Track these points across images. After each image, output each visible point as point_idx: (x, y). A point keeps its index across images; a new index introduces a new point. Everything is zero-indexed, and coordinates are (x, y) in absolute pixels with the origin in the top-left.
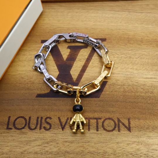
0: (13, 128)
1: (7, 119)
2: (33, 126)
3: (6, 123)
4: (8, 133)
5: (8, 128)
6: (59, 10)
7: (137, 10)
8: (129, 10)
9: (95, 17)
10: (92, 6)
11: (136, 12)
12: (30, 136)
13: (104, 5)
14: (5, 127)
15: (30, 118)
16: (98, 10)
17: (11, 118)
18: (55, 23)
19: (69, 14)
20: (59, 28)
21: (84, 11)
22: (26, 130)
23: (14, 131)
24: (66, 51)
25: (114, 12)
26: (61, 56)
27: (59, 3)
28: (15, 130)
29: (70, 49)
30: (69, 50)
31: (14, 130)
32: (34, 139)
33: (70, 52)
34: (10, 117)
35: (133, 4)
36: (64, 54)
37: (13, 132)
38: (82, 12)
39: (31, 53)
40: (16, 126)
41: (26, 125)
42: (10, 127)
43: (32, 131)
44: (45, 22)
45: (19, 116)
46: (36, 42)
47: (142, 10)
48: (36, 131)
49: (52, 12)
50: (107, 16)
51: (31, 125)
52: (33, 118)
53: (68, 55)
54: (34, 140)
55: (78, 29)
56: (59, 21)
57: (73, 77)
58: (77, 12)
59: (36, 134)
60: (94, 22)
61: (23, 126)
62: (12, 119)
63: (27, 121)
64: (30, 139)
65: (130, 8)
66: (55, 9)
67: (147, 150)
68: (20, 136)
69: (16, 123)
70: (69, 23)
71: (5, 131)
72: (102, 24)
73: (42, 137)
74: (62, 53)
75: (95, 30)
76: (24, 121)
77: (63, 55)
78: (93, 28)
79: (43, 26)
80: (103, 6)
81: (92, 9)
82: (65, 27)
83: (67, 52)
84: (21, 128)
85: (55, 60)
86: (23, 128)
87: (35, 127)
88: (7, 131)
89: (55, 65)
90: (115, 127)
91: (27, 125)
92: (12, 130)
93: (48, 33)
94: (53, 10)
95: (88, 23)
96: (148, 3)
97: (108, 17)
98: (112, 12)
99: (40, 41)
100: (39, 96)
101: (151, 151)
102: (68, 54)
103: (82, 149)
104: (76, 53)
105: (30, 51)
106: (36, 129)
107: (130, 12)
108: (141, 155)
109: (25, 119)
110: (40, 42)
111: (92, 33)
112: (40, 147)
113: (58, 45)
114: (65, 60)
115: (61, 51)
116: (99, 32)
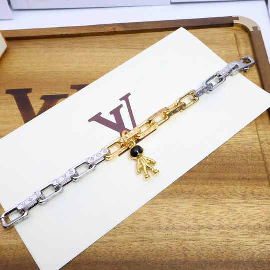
6: (33, 49)
7: (136, 46)
8: (127, 46)
9: (81, 57)
10: (78, 43)
11: (136, 49)
13: (94, 40)
16: (86, 48)
18: (27, 67)
19: (47, 54)
21: (67, 49)
24: (39, 103)
25: (107, 49)
26: (32, 109)
27: (34, 40)
29: (44, 100)
30: (43, 102)
33: (44, 104)
35: (133, 38)
36: (36, 107)
38: (64, 52)
44: (13, 66)
47: (143, 46)
49: (24, 52)
50: (97, 54)
53: (41, 108)
55: (57, 74)
56: (32, 64)
58: (57, 52)
60: (79, 64)
65: (128, 44)
66: (28, 48)
67: (133, 221)
70: (46, 66)
72: (90, 65)
74: (33, 106)
75: (79, 74)
77: (34, 108)
78: (76, 72)
79: (10, 72)
80: (93, 42)
81: (78, 47)
82: (40, 71)
93: (17, 80)
94: (25, 50)
95: (71, 65)
96: (153, 36)
97: (99, 57)
98: (104, 50)
99: (5, 92)
101: (138, 222)
102: (41, 106)
107: (128, 49)
108: (125, 227)
111: (75, 78)
113: (29, 95)
114: (37, 115)
115: (32, 103)
116: (85, 76)
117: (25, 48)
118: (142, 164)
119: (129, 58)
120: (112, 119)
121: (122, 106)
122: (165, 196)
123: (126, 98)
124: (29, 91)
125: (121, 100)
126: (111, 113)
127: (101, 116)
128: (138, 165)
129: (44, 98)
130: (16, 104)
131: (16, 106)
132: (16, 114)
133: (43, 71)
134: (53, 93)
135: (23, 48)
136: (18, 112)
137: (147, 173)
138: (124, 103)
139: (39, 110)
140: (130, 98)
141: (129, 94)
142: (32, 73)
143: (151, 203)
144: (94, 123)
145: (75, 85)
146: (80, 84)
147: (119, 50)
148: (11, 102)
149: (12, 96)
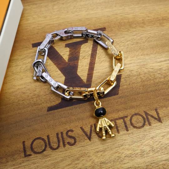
0: (32, 153)
1: (22, 146)
2: (55, 145)
3: (22, 150)
4: (28, 160)
5: (26, 156)
6: (41, 4)
9: (85, 5)
12: (55, 157)
14: (23, 155)
15: (48, 137)
17: (26, 143)
18: (41, 21)
19: (55, 7)
20: (49, 26)
22: (48, 151)
23: (35, 157)
28: (36, 155)
29: (69, 47)
30: (68, 49)
31: (34, 155)
32: (62, 159)
33: (70, 51)
34: (24, 142)
36: (64, 55)
37: (33, 159)
38: (69, 3)
39: (24, 62)
40: (35, 150)
41: (46, 146)
42: (28, 153)
43: (56, 151)
44: (29, 22)
45: (35, 138)
46: (26, 47)
48: (60, 149)
49: (34, 8)
51: (52, 144)
52: (52, 136)
53: (68, 55)
54: (62, 161)
55: (71, 23)
56: (45, 18)
57: (82, 78)
58: (63, 4)
59: (61, 153)
60: (86, 12)
61: (44, 148)
62: (28, 144)
63: (45, 141)
64: (57, 161)
66: (36, 4)
68: (44, 160)
69: (33, 147)
70: (58, 18)
71: (23, 159)
72: (95, 11)
73: (70, 154)
74: (61, 54)
75: (90, 20)
76: (43, 143)
77: (63, 56)
78: (87, 19)
79: (29, 27)
82: (55, 23)
83: (66, 52)
84: (41, 151)
85: (55, 64)
86: (44, 150)
87: (57, 146)
88: (26, 159)
89: (58, 69)
90: (145, 122)
91: (48, 145)
92: (32, 156)
93: (37, 34)
94: (35, 6)
95: (80, 13)
97: (100, 3)
99: (31, 45)
100: (50, 109)
102: (68, 53)
103: (117, 155)
104: (77, 51)
105: (22, 59)
106: (60, 148)
109: (43, 139)
110: (32, 47)
111: (88, 24)
112: (71, 166)
114: (67, 61)
115: (59, 52)
116: (96, 21)
133: (58, 22)
135: (32, 4)
139: (68, 57)
142: (48, 25)
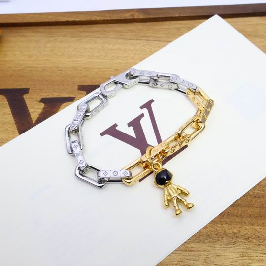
6: (32, 38)
7: (161, 37)
8: (148, 37)
9: (91, 49)
10: (88, 32)
11: (159, 41)
13: (108, 29)
16: (98, 38)
18: (23, 60)
19: (49, 45)
20: (30, 69)
21: (74, 39)
24: (38, 107)
25: (123, 40)
26: (29, 115)
29: (44, 103)
30: (42, 106)
33: (44, 109)
35: (156, 27)
36: (33, 112)
38: (70, 42)
44: (7, 59)
47: (169, 38)
49: (21, 42)
50: (110, 47)
53: (39, 113)
55: (61, 70)
56: (30, 57)
58: (61, 42)
60: (88, 58)
65: (149, 35)
66: (25, 37)
70: (47, 60)
72: (102, 60)
74: (30, 110)
75: (88, 71)
77: (31, 114)
78: (85, 68)
79: (3, 66)
80: (105, 31)
81: (87, 37)
82: (39, 66)
83: (39, 109)
89: (17, 130)
93: (10, 77)
94: (22, 39)
95: (79, 59)
96: (180, 25)
97: (113, 50)
98: (120, 41)
102: (40, 111)
104: (53, 110)
107: (149, 40)
111: (84, 77)
113: (25, 96)
114: (34, 122)
115: (28, 106)
116: (96, 73)
117: (22, 36)
118: (171, 195)
119: (151, 53)
120: (131, 132)
121: (142, 116)
122: (202, 238)
123: (148, 106)
124: (26, 91)
125: (142, 108)
126: (129, 124)
127: (117, 128)
128: (165, 195)
129: (44, 100)
130: (9, 107)
131: (8, 110)
132: (8, 120)
133: (44, 66)
134: (56, 95)
135: (19, 36)
136: (10, 118)
137: (177, 208)
138: (145, 111)
139: (38, 116)
140: (153, 105)
141: (152, 101)
143: (183, 248)
144: (107, 137)
145: (83, 84)
146: (90, 84)
147: (139, 42)
148: (3, 104)
149: (5, 97)
